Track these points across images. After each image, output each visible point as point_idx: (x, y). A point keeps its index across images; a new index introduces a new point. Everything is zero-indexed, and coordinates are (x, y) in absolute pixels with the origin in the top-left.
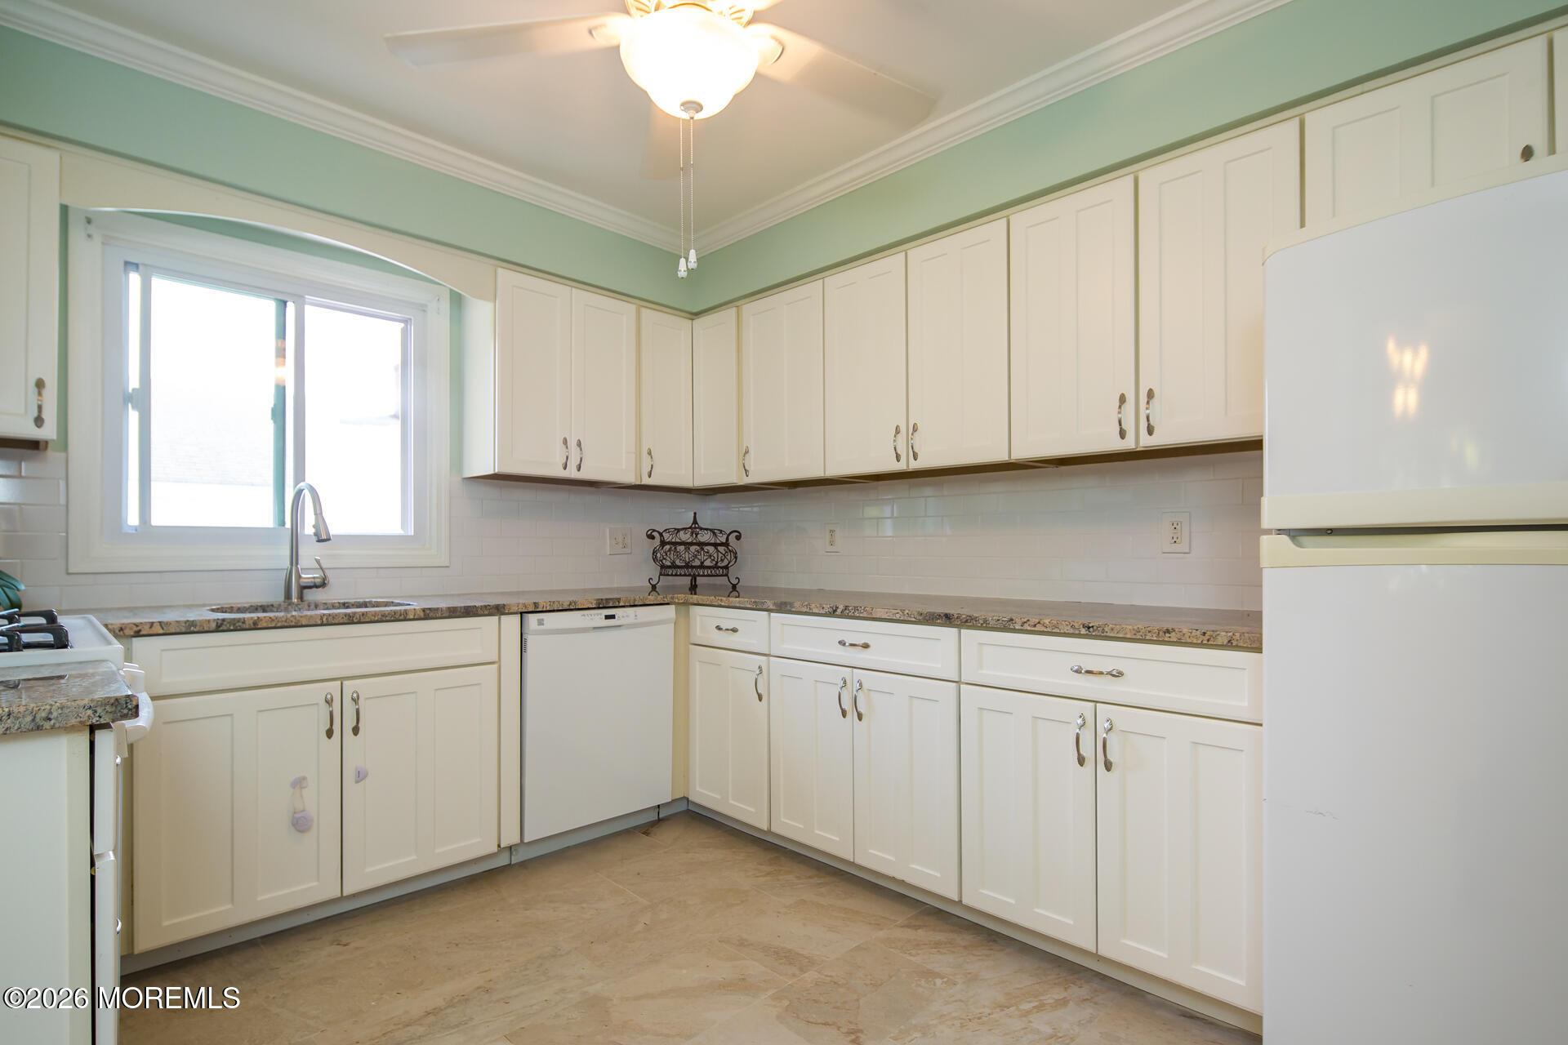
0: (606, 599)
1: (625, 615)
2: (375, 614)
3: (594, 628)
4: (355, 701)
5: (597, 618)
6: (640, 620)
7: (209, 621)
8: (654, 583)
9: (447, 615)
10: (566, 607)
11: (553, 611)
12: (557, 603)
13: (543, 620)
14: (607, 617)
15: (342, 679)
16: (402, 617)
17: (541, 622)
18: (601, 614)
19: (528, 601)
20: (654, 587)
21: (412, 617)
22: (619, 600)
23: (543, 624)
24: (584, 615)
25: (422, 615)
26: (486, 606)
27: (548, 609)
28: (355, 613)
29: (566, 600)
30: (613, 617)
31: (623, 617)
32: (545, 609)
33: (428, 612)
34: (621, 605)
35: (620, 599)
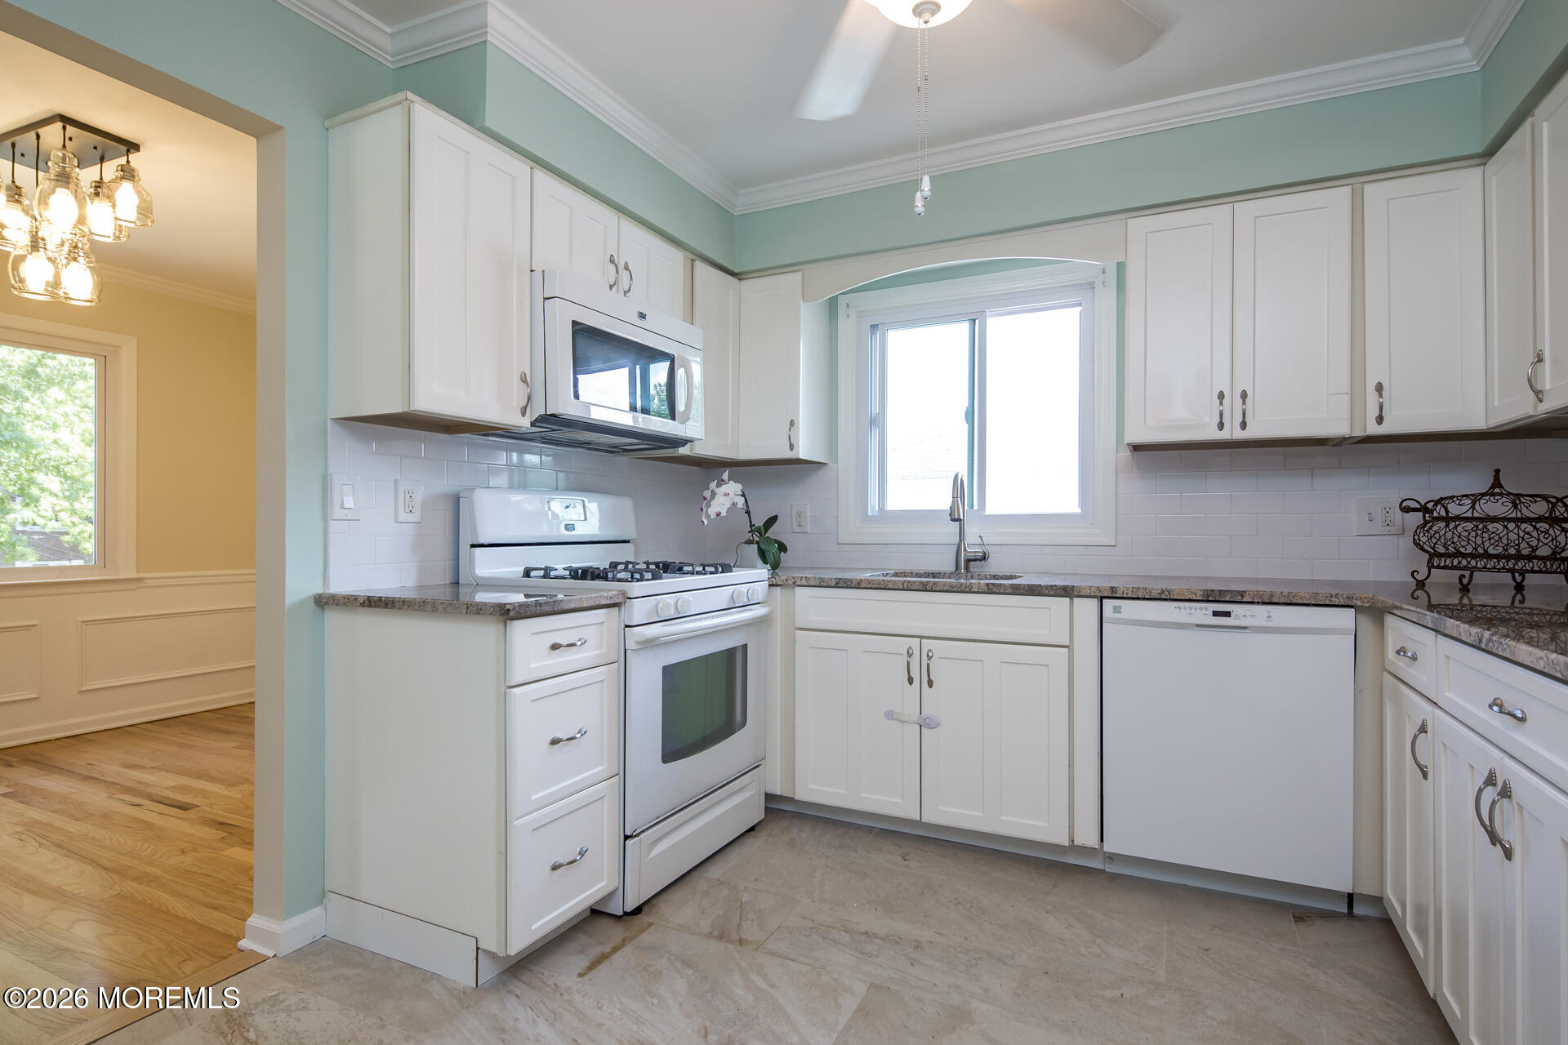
0: (1220, 591)
1: (1247, 613)
2: (944, 584)
3: (1198, 626)
4: (930, 658)
5: (1202, 613)
6: (1274, 623)
7: (831, 579)
8: (1420, 577)
9: (1010, 591)
10: (1154, 595)
11: (1138, 599)
12: (1141, 591)
13: (1120, 607)
14: (1215, 614)
15: (921, 637)
16: (967, 590)
17: (1117, 610)
18: (1206, 609)
19: (1106, 584)
20: (1421, 584)
21: (976, 590)
22: (1242, 593)
23: (1120, 613)
24: (1179, 608)
25: (986, 589)
26: (1051, 586)
27: (1130, 595)
28: (928, 582)
29: (1156, 587)
30: (1227, 614)
31: (1245, 616)
32: (1125, 595)
33: (991, 587)
34: (1245, 600)
35: (1245, 592)
